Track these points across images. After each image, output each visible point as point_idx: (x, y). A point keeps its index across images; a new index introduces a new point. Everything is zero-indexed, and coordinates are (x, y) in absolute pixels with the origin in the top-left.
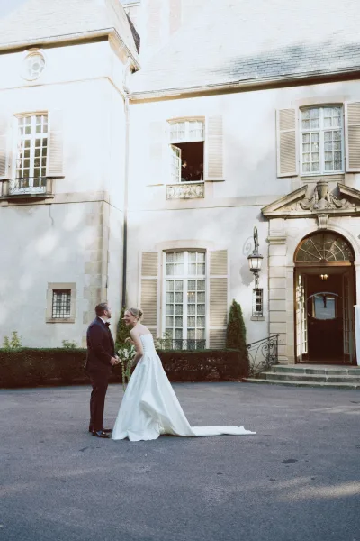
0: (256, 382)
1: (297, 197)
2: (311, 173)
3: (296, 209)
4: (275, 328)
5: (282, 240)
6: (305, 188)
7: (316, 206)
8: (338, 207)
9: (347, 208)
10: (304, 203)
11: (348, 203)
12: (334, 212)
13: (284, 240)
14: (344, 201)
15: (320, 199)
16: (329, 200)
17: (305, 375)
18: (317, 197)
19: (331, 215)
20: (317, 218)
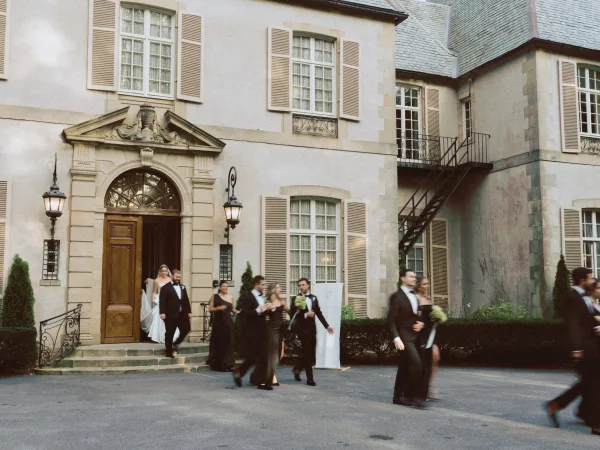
0: (61, 373)
1: (113, 121)
2: (131, 92)
3: (112, 138)
4: (77, 296)
5: (92, 176)
6: (125, 110)
7: (140, 136)
8: (166, 141)
9: (176, 144)
10: (123, 130)
11: (178, 138)
12: (162, 146)
13: (95, 176)
14: (173, 135)
15: (143, 127)
16: (155, 130)
17: (126, 357)
18: (140, 125)
19: (158, 151)
20: (139, 152)
